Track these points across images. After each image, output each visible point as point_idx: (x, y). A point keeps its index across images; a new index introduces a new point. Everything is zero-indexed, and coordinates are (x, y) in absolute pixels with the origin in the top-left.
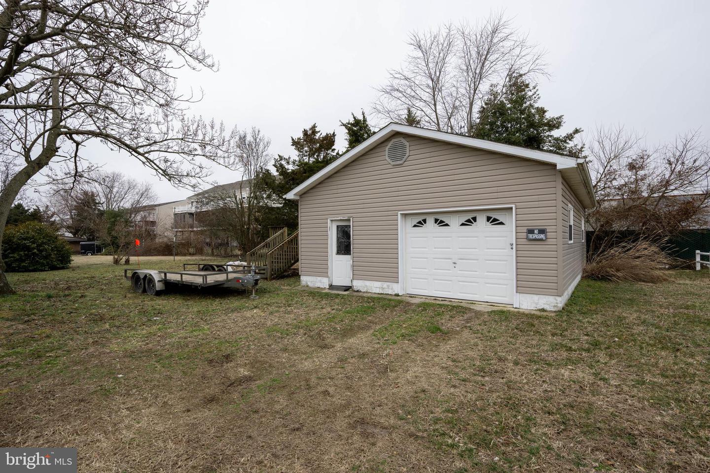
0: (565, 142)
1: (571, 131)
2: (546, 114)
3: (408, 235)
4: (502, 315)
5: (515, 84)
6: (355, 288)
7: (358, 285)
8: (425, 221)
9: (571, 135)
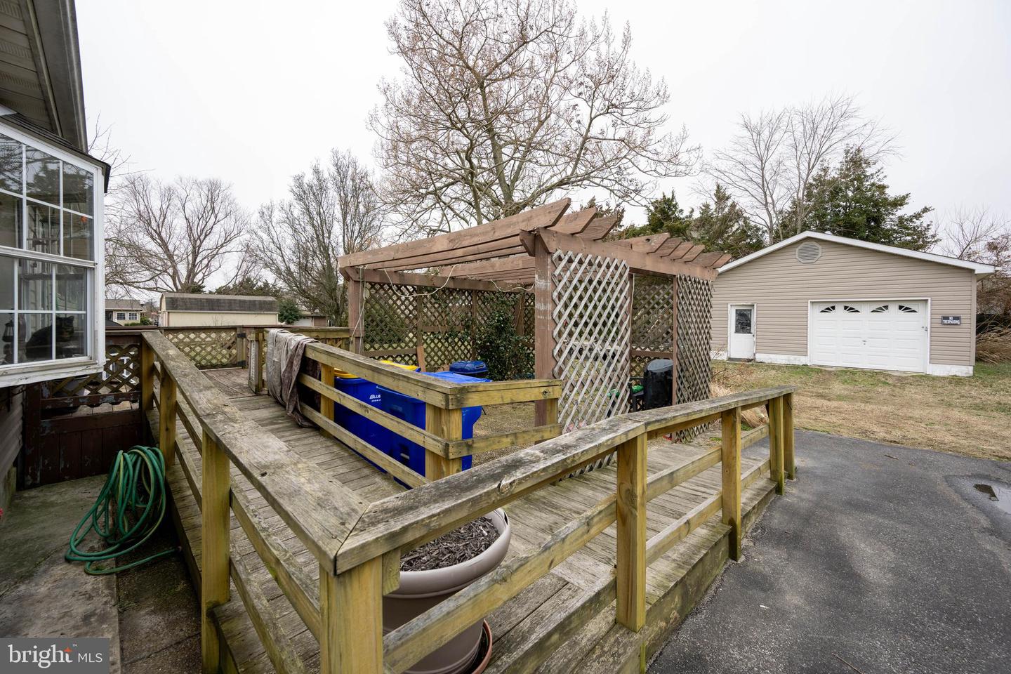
0: (911, 221)
1: (919, 210)
2: (887, 191)
3: (816, 318)
4: (921, 379)
5: (852, 160)
6: (758, 360)
7: (760, 357)
8: (833, 308)
9: (919, 214)
